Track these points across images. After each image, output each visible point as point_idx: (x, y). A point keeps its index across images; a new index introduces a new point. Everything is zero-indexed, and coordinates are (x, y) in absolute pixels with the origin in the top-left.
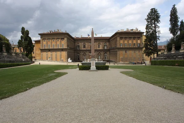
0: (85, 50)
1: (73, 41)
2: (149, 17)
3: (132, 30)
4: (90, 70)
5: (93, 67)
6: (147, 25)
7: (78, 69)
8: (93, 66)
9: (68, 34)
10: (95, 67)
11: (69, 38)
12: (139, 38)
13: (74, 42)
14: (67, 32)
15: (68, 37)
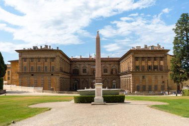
0: (85, 76)
1: (69, 62)
2: (178, 27)
3: (152, 47)
4: (92, 103)
5: (99, 97)
6: (175, 37)
7: (73, 101)
8: (98, 95)
9: (60, 52)
10: (101, 98)
11: (63, 58)
12: (161, 58)
13: (71, 65)
14: (59, 49)
15: (61, 56)
